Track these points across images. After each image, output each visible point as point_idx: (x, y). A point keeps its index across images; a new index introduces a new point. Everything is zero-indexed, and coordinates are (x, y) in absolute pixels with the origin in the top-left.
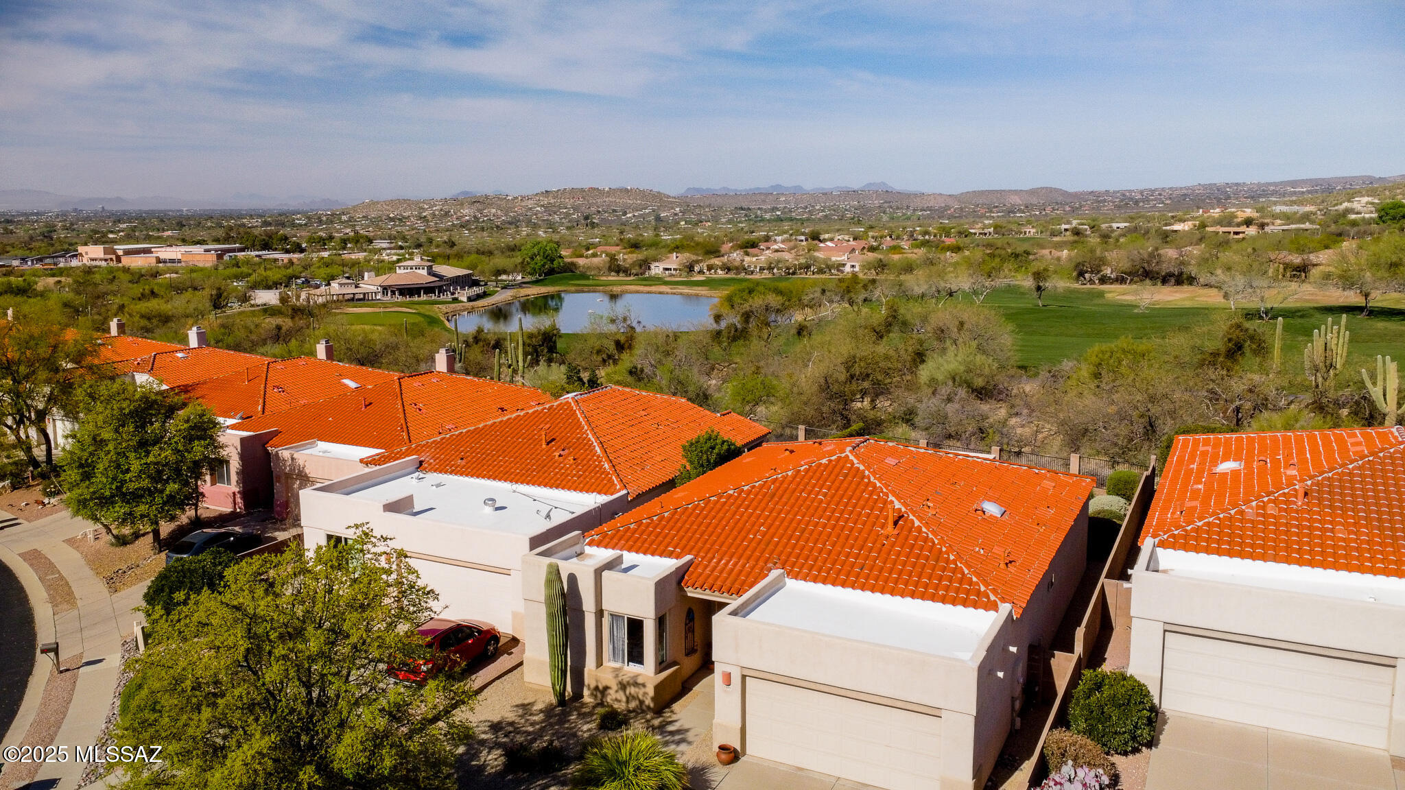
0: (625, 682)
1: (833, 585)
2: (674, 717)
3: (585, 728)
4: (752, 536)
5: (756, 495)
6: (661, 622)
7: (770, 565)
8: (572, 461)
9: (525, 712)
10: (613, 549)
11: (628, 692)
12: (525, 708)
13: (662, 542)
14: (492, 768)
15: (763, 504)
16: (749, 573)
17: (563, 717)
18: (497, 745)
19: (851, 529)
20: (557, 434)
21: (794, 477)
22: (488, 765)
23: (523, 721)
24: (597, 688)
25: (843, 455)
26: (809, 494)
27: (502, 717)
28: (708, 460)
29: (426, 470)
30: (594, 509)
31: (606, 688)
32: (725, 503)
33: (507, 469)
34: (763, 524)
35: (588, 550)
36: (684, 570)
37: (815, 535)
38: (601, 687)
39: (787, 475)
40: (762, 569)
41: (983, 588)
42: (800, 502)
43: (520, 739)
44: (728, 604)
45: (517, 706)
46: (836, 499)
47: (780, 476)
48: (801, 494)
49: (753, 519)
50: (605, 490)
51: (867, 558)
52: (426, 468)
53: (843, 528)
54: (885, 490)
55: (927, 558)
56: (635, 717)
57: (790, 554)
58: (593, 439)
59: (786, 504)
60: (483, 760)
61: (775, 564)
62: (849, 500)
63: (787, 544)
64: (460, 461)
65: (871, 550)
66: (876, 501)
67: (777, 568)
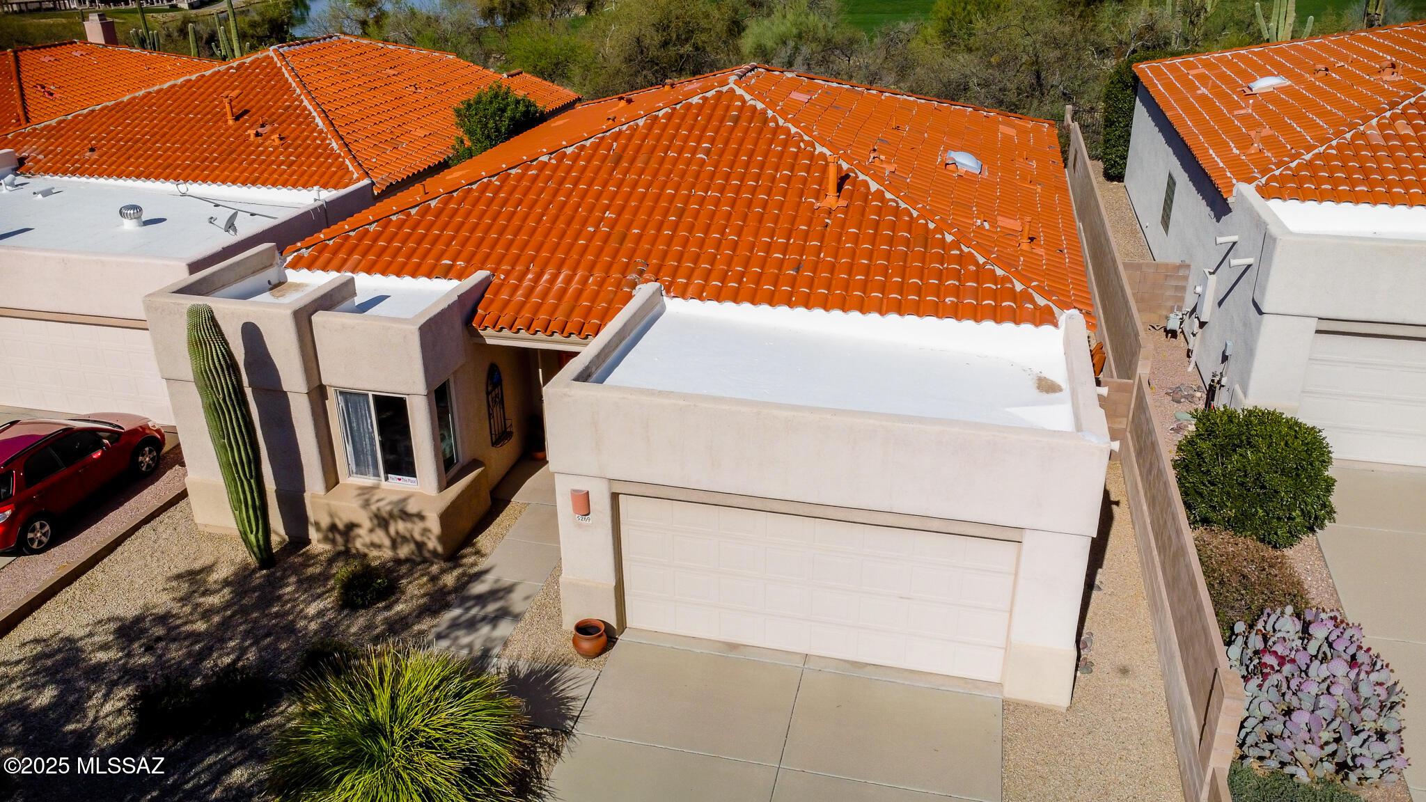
0: (385, 515)
1: (753, 302)
2: (483, 564)
3: (312, 610)
4: (591, 229)
5: (589, 161)
6: (440, 397)
7: (632, 276)
8: (277, 142)
9: (195, 588)
10: (338, 270)
11: (392, 530)
12: (194, 578)
13: (428, 251)
14: (110, 734)
15: (603, 175)
16: (596, 295)
17: (269, 594)
18: (128, 674)
19: (765, 205)
20: (252, 103)
21: (650, 128)
22: (100, 729)
23: (187, 609)
24: (333, 527)
25: (725, 89)
26: (680, 153)
27: (146, 606)
28: (498, 130)
29: (30, 173)
30: (315, 210)
31: (351, 526)
32: (536, 177)
33: (170, 161)
34: (607, 208)
35: (293, 276)
36: (476, 295)
37: (703, 220)
38: (340, 526)
39: (637, 125)
40: (618, 285)
41: (1019, 287)
42: (667, 166)
43: (176, 653)
44: (575, 354)
45: (179, 577)
46: (728, 157)
47: (625, 127)
48: (666, 153)
49: (590, 200)
50: (332, 182)
51: (802, 250)
52: (31, 168)
53: (750, 203)
54: (806, 138)
55: (907, 243)
56: (410, 572)
57: (665, 255)
58: (310, 107)
59: (642, 172)
60: (91, 715)
61: (641, 273)
62: (751, 156)
63: (656, 237)
64: (88, 154)
65: (806, 236)
66: (796, 155)
67: (647, 281)
